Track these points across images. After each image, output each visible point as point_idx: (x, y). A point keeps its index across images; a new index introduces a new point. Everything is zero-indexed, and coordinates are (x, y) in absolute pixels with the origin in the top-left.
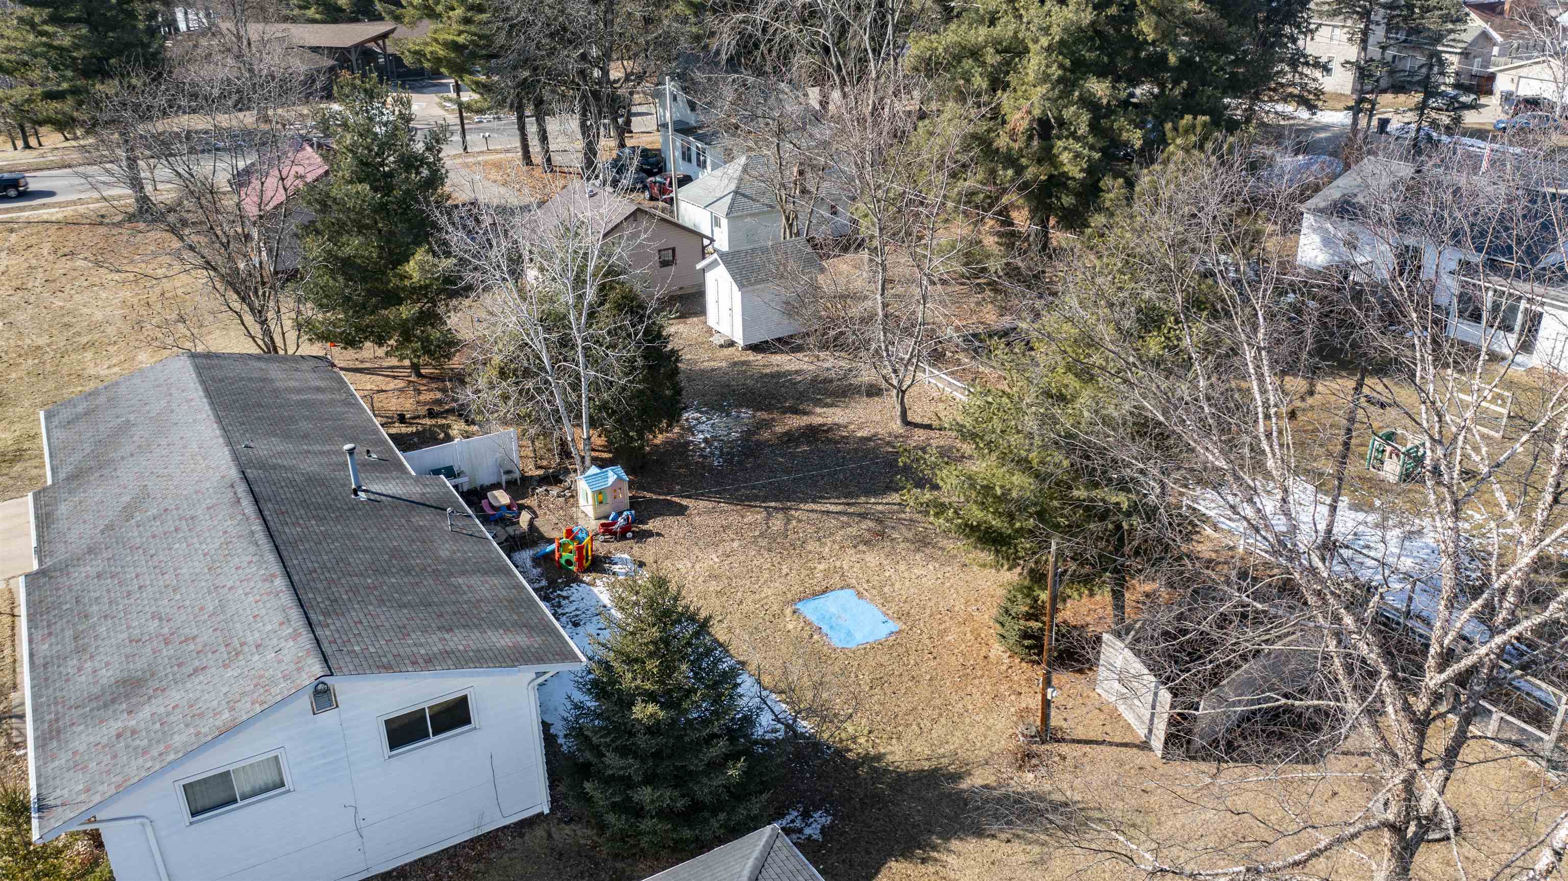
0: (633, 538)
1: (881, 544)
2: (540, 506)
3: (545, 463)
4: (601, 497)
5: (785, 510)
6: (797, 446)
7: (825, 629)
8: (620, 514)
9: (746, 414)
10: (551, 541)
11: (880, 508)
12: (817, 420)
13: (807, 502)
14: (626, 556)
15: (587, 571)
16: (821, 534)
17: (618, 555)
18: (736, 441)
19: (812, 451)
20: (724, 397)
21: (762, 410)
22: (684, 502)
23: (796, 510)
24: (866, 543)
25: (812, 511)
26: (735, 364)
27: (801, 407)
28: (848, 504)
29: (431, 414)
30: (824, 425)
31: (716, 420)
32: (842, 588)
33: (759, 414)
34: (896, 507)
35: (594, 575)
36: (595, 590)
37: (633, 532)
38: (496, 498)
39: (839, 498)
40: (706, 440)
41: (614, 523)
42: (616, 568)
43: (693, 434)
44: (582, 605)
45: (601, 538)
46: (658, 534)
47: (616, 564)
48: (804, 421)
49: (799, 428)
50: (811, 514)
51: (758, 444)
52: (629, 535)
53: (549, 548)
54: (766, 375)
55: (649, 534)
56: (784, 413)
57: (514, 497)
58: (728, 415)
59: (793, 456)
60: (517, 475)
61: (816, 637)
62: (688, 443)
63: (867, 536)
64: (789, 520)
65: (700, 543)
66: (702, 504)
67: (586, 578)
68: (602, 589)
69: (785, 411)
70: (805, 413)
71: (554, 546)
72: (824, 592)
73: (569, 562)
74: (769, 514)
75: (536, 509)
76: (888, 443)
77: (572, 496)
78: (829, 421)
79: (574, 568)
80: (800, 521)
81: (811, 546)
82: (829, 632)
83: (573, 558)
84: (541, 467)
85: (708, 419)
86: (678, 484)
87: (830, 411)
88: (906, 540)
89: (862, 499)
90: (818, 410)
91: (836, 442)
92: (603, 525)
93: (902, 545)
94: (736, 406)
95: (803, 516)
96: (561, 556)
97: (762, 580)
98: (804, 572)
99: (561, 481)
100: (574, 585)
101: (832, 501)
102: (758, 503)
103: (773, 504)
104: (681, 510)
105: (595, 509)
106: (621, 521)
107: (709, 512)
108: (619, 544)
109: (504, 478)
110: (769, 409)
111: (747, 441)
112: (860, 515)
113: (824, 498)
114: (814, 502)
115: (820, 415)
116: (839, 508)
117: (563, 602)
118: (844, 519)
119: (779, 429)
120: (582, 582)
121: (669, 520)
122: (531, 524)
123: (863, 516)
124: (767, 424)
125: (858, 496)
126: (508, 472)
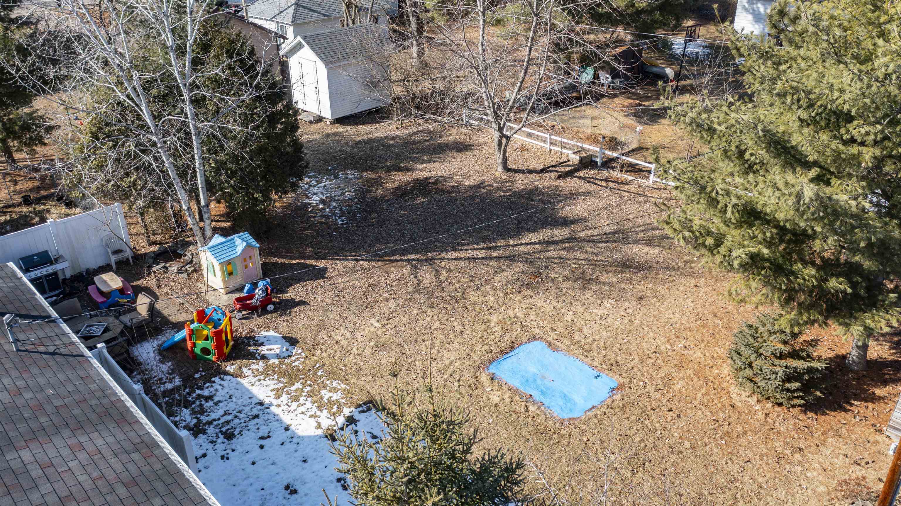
0: (275, 310)
1: (543, 286)
2: (159, 286)
3: (159, 238)
4: (230, 268)
5: (430, 261)
6: (413, 199)
7: (537, 396)
8: (255, 285)
9: (352, 175)
10: (179, 326)
11: (522, 248)
12: (422, 175)
13: (447, 251)
14: (272, 333)
15: (231, 357)
16: (477, 282)
17: (264, 333)
18: (353, 199)
19: (429, 202)
20: (327, 162)
21: (367, 170)
22: (321, 264)
23: (441, 259)
24: (528, 286)
25: (456, 259)
26: (328, 135)
27: (402, 165)
28: (490, 248)
29: (27, 201)
30: (430, 178)
31: (326, 182)
32: (529, 341)
33: (365, 174)
34: (538, 246)
35: (238, 362)
36: (244, 382)
37: (274, 303)
38: (105, 282)
39: (477, 244)
40: (322, 201)
41: (251, 296)
42: (264, 350)
43: (308, 197)
44: (231, 406)
45: (239, 315)
46: (303, 303)
47: (262, 344)
48: (410, 176)
49: (408, 183)
50: (457, 263)
51: (376, 200)
52: (270, 307)
53: (178, 336)
54: (359, 141)
55: (294, 303)
56: (388, 171)
57: (127, 279)
58: (336, 177)
59: (414, 208)
60: (128, 254)
61: (532, 409)
62: (305, 205)
63: (526, 279)
64: (437, 271)
65: (353, 308)
66: (340, 264)
67: (230, 368)
68: (251, 379)
69: (389, 170)
70: (408, 170)
71: (184, 333)
72: (512, 348)
73: (206, 351)
74: (415, 267)
75: (155, 289)
76: (498, 189)
77: (195, 271)
78: (433, 174)
79: (212, 357)
80: (449, 271)
81: (474, 296)
82: (543, 400)
83: (210, 345)
84: (155, 243)
85: (319, 183)
86: (307, 246)
87: (431, 166)
88: (566, 279)
89: (501, 243)
90: (419, 166)
91: (449, 192)
92: (238, 300)
93: (565, 285)
94: (341, 170)
95: (452, 265)
96: (194, 345)
97: (438, 344)
98: (481, 328)
99: (180, 256)
100: (216, 379)
101: (471, 246)
102: (398, 257)
103: (414, 256)
104: (320, 274)
105: (224, 281)
106: (259, 293)
107: (353, 271)
108: (261, 320)
109: (113, 259)
110: (373, 169)
111: (363, 198)
112: (506, 258)
113: (463, 245)
114: (454, 249)
115: (422, 170)
116: (483, 253)
117: (208, 405)
118: (493, 263)
119: (389, 185)
120: (226, 373)
121: (310, 285)
122: (152, 309)
123: (511, 258)
124: (378, 183)
125: (495, 240)
126: (117, 252)
